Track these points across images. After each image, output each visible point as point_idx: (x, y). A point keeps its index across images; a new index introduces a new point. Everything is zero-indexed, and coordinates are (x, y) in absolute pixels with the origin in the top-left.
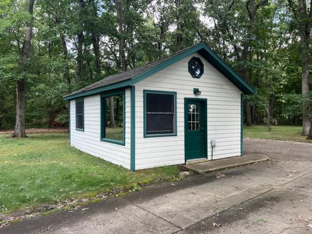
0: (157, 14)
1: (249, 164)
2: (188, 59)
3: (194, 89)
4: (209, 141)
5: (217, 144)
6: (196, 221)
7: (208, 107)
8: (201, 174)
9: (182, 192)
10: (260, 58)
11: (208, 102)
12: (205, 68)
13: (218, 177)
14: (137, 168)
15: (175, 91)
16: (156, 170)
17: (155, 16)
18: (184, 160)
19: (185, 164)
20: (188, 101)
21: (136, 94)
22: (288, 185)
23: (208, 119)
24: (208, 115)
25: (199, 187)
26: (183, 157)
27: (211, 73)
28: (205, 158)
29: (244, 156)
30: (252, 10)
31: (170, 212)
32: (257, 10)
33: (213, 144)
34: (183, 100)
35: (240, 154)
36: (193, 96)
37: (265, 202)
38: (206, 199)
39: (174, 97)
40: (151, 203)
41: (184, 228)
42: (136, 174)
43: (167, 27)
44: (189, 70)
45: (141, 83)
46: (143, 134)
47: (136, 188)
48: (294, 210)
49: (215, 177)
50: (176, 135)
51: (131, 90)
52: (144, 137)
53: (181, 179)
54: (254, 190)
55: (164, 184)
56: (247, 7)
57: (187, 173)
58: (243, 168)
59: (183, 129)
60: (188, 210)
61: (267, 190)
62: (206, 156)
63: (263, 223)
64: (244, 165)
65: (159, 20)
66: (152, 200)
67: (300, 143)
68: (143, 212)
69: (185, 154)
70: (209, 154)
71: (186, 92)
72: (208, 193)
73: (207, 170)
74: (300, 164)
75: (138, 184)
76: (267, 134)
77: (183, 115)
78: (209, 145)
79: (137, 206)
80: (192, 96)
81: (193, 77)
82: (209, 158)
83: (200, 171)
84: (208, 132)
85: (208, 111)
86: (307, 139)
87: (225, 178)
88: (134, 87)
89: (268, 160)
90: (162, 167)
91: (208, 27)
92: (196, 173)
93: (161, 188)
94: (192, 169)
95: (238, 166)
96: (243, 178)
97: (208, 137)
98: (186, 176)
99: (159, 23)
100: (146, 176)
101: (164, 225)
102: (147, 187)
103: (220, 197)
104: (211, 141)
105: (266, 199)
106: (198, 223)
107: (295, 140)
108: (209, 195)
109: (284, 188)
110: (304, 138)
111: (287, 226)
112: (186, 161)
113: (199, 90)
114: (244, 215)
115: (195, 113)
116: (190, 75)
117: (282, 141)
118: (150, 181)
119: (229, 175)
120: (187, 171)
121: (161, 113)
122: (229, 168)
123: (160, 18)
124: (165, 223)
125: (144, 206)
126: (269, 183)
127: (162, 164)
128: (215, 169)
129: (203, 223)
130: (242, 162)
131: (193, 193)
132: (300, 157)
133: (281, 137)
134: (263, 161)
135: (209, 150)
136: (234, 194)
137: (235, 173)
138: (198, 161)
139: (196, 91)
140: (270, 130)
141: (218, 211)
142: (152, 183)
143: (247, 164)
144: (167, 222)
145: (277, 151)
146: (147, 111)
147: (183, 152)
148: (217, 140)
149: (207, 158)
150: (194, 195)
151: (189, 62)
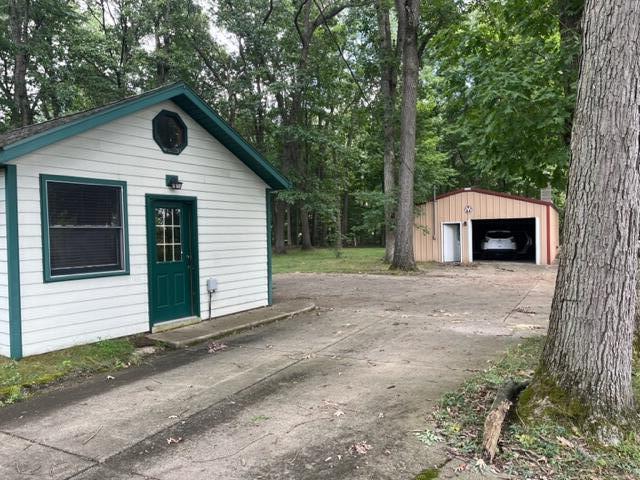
0: (112, 8)
1: (279, 319)
2: (152, 114)
3: (167, 176)
4: (202, 282)
5: (220, 287)
6: (134, 441)
7: (200, 213)
8: (180, 348)
9: (126, 389)
10: (323, 123)
11: (200, 204)
12: (190, 134)
13: (211, 351)
14: (27, 351)
15: (122, 179)
16: (76, 351)
17: (106, 9)
18: (148, 324)
19: (150, 332)
20: (153, 202)
21: (19, 185)
22: (329, 349)
23: (201, 239)
24: (201, 230)
25: (166, 374)
26: (146, 317)
27: (205, 147)
28: (195, 317)
29: (273, 307)
30: (304, 30)
31: (83, 434)
32: (313, 30)
33: (212, 288)
34: (144, 199)
35: (266, 303)
36: (165, 191)
37: (281, 384)
38: (171, 396)
39: (120, 192)
40: (46, 421)
41: (102, 460)
42: (24, 366)
43: (137, 39)
44: (154, 137)
45: (34, 158)
46: (41, 275)
47: (15, 395)
48: (323, 392)
49: (207, 350)
50: (129, 274)
51: (6, 173)
52: (45, 281)
53: (133, 364)
54: (270, 366)
55: (90, 379)
56: (296, 21)
57: (150, 350)
58: (266, 328)
59: (144, 260)
60: (125, 424)
61: (291, 363)
62: (197, 313)
63: (262, 422)
64: (269, 322)
65: (117, 22)
66: (48, 416)
67: (377, 276)
68: (18, 444)
69: (150, 313)
70: (204, 307)
71: (147, 182)
72: (181, 384)
73: (193, 340)
74: (362, 311)
75: (25, 386)
76: (332, 263)
77: (143, 230)
78: (203, 290)
79: (8, 434)
80: (163, 190)
81: (164, 152)
82: (204, 315)
83: (178, 343)
84: (201, 264)
85: (200, 221)
86: (390, 268)
87: (225, 350)
88: (15, 166)
89: (313, 309)
90: (94, 344)
91: (228, 52)
92: (169, 347)
93: (80, 387)
94: (163, 340)
95: (257, 326)
96: (259, 346)
97: (202, 273)
98: (147, 356)
99: (117, 27)
100: (48, 367)
101: (59, 463)
102: (45, 391)
103: (202, 387)
104: (208, 281)
105: (284, 379)
106: (137, 444)
107: (372, 272)
108: (181, 387)
109: (321, 356)
110: (386, 268)
111: (299, 419)
112: (151, 326)
113: (179, 179)
114: (233, 413)
115: (173, 226)
116: (158, 147)
117: (351, 275)
118: (57, 377)
119: (233, 345)
120: (149, 345)
121: (90, 226)
122: (239, 331)
123: (118, 16)
124: (62, 457)
125: (25, 430)
126: (300, 350)
127: (93, 338)
128: (210, 335)
129: (148, 442)
130: (266, 317)
131: (147, 388)
132: (368, 299)
133: (352, 267)
134: (304, 312)
135: (203, 298)
136: (230, 377)
137: (247, 339)
138: (179, 324)
139: (172, 181)
140: (338, 256)
141: (186, 415)
142: (60, 380)
143: (274, 320)
144: (67, 456)
145: (336, 292)
146: (52, 222)
147: (146, 308)
148: (220, 279)
149: (199, 316)
150: (148, 392)
151: (154, 121)
